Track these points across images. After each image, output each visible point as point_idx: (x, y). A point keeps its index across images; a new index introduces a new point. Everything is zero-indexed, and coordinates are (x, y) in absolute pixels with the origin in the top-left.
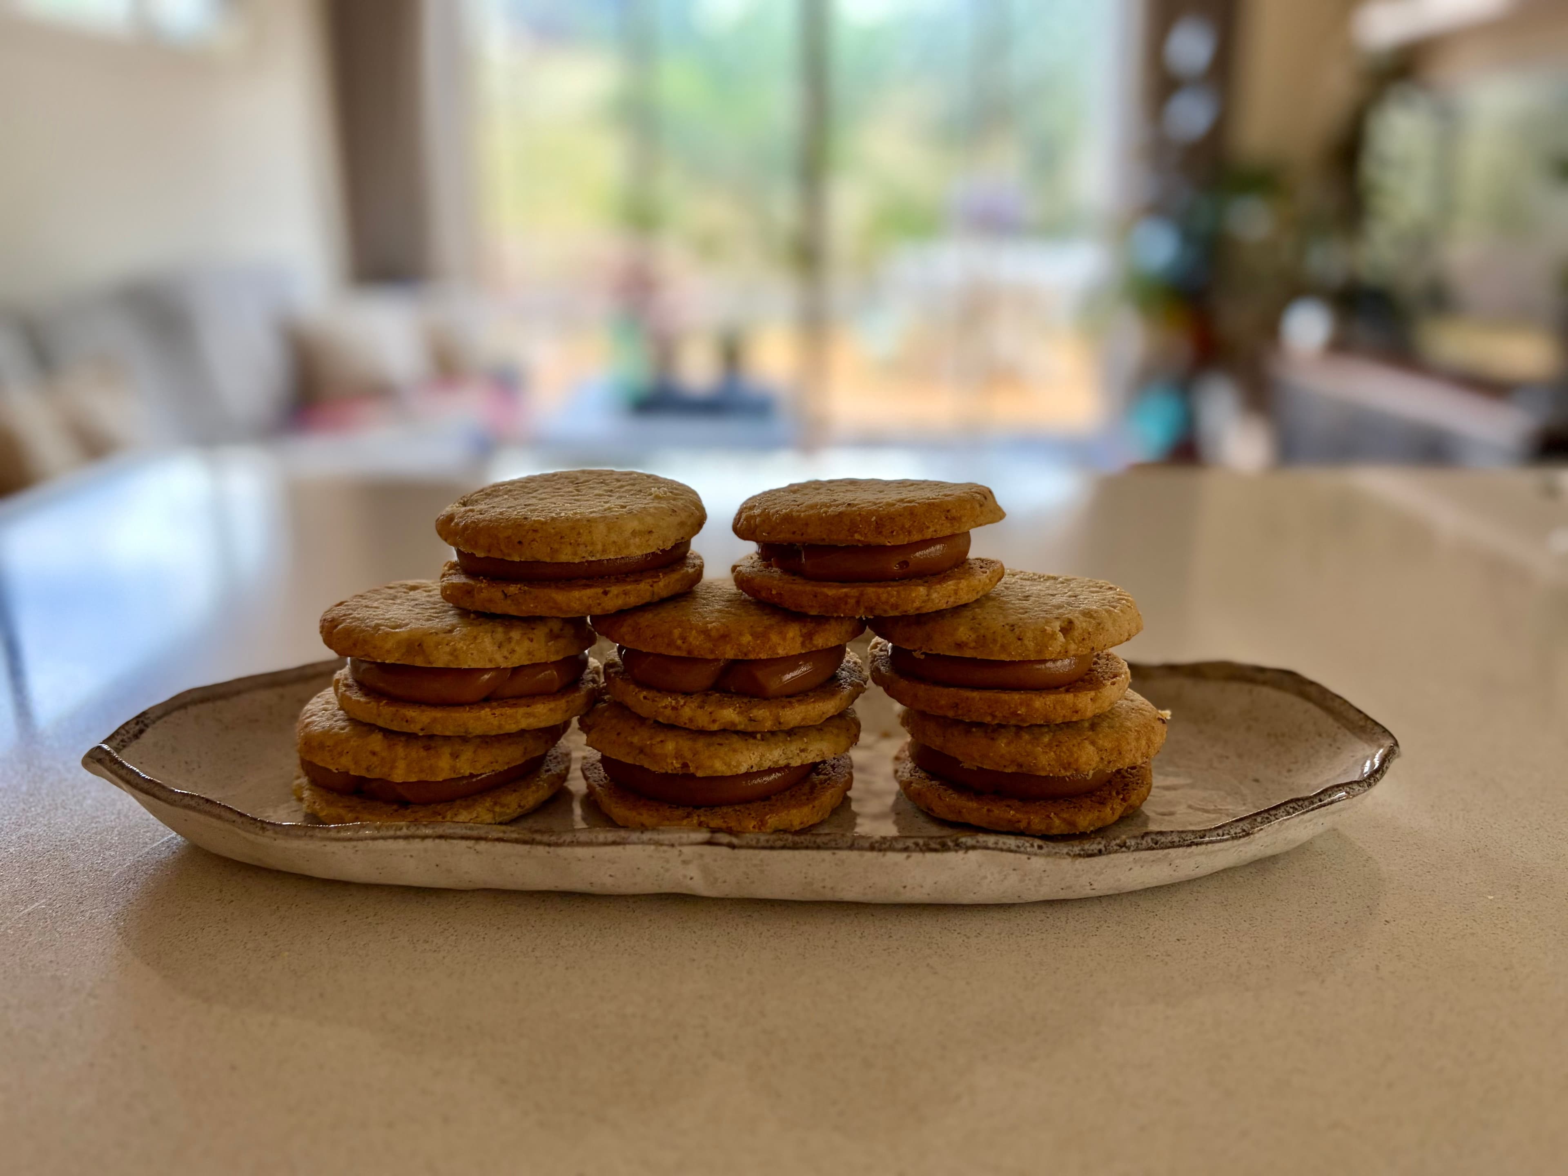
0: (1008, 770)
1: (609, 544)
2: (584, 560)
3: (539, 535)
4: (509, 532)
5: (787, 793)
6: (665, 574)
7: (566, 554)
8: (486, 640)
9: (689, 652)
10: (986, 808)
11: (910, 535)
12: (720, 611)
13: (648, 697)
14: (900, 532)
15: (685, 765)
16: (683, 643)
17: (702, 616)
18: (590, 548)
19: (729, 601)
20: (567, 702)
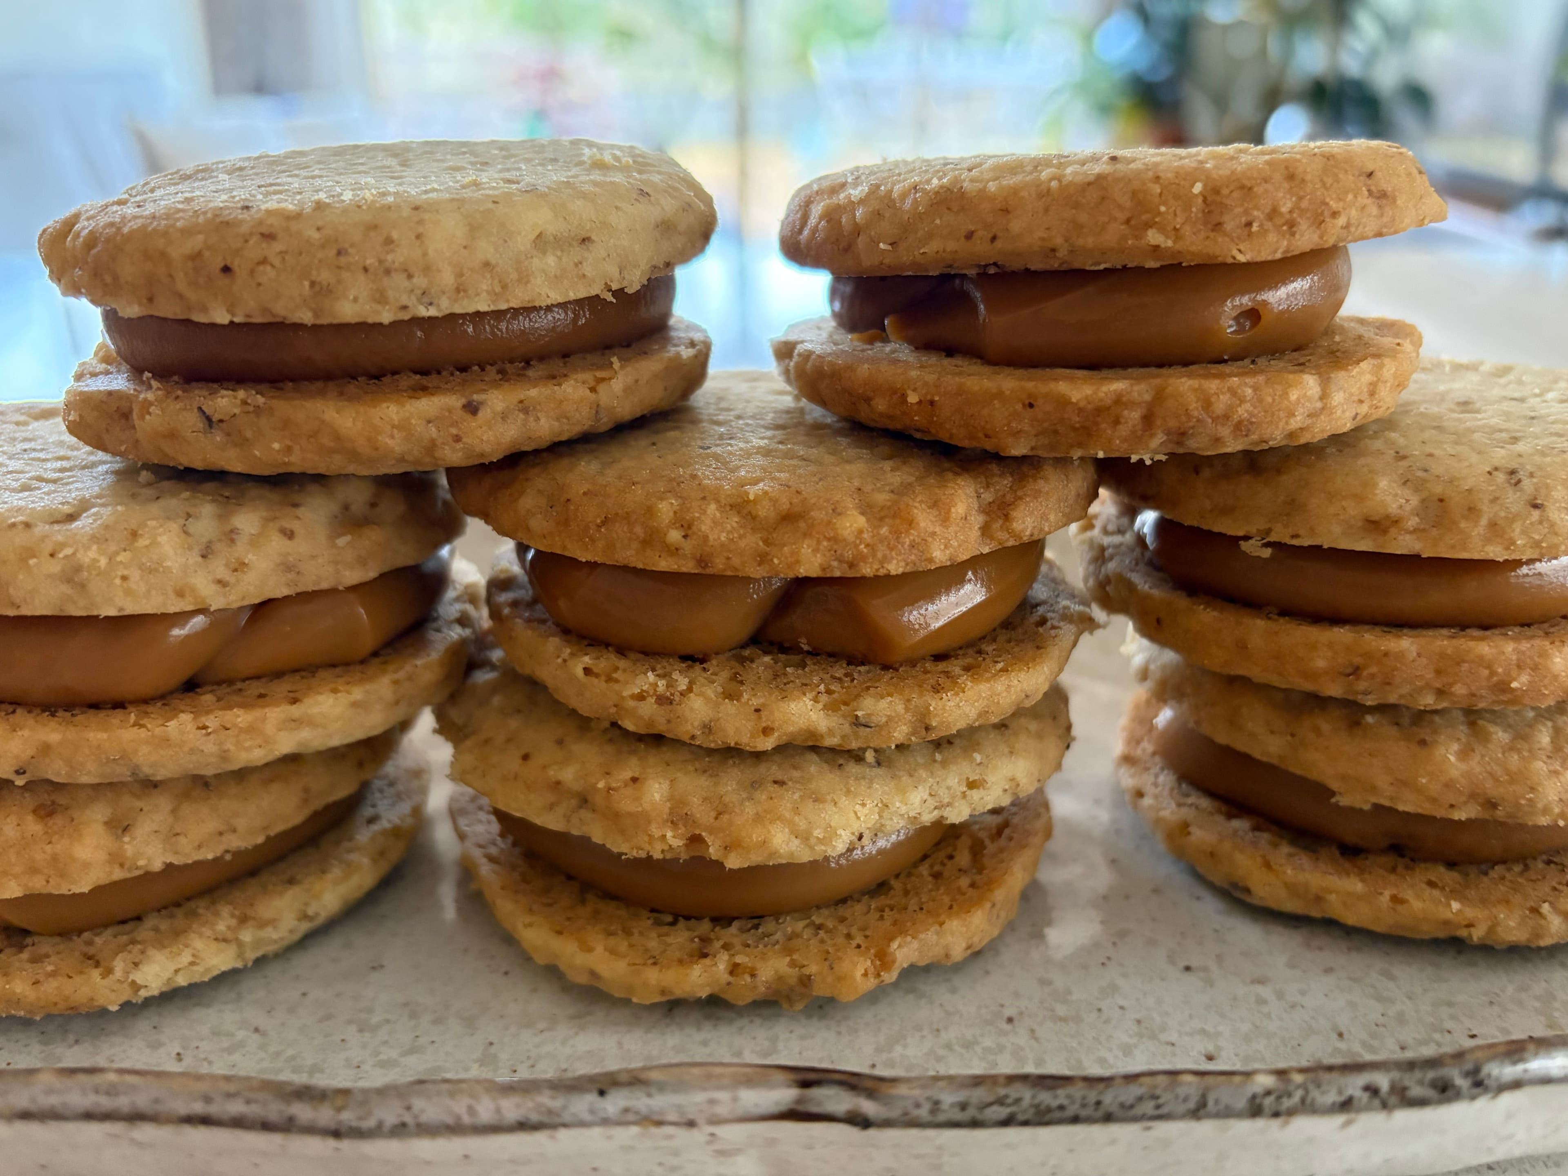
0: (1460, 815)
1: (472, 270)
2: (406, 316)
3: (278, 246)
4: (197, 242)
5: (924, 870)
6: (624, 360)
7: (356, 300)
8: (163, 539)
9: (702, 561)
10: (1387, 894)
11: (1293, 234)
12: (766, 452)
13: (595, 670)
14: (1268, 225)
15: (695, 840)
16: (685, 537)
17: (725, 463)
18: (420, 281)
19: (778, 427)
20: (396, 682)
